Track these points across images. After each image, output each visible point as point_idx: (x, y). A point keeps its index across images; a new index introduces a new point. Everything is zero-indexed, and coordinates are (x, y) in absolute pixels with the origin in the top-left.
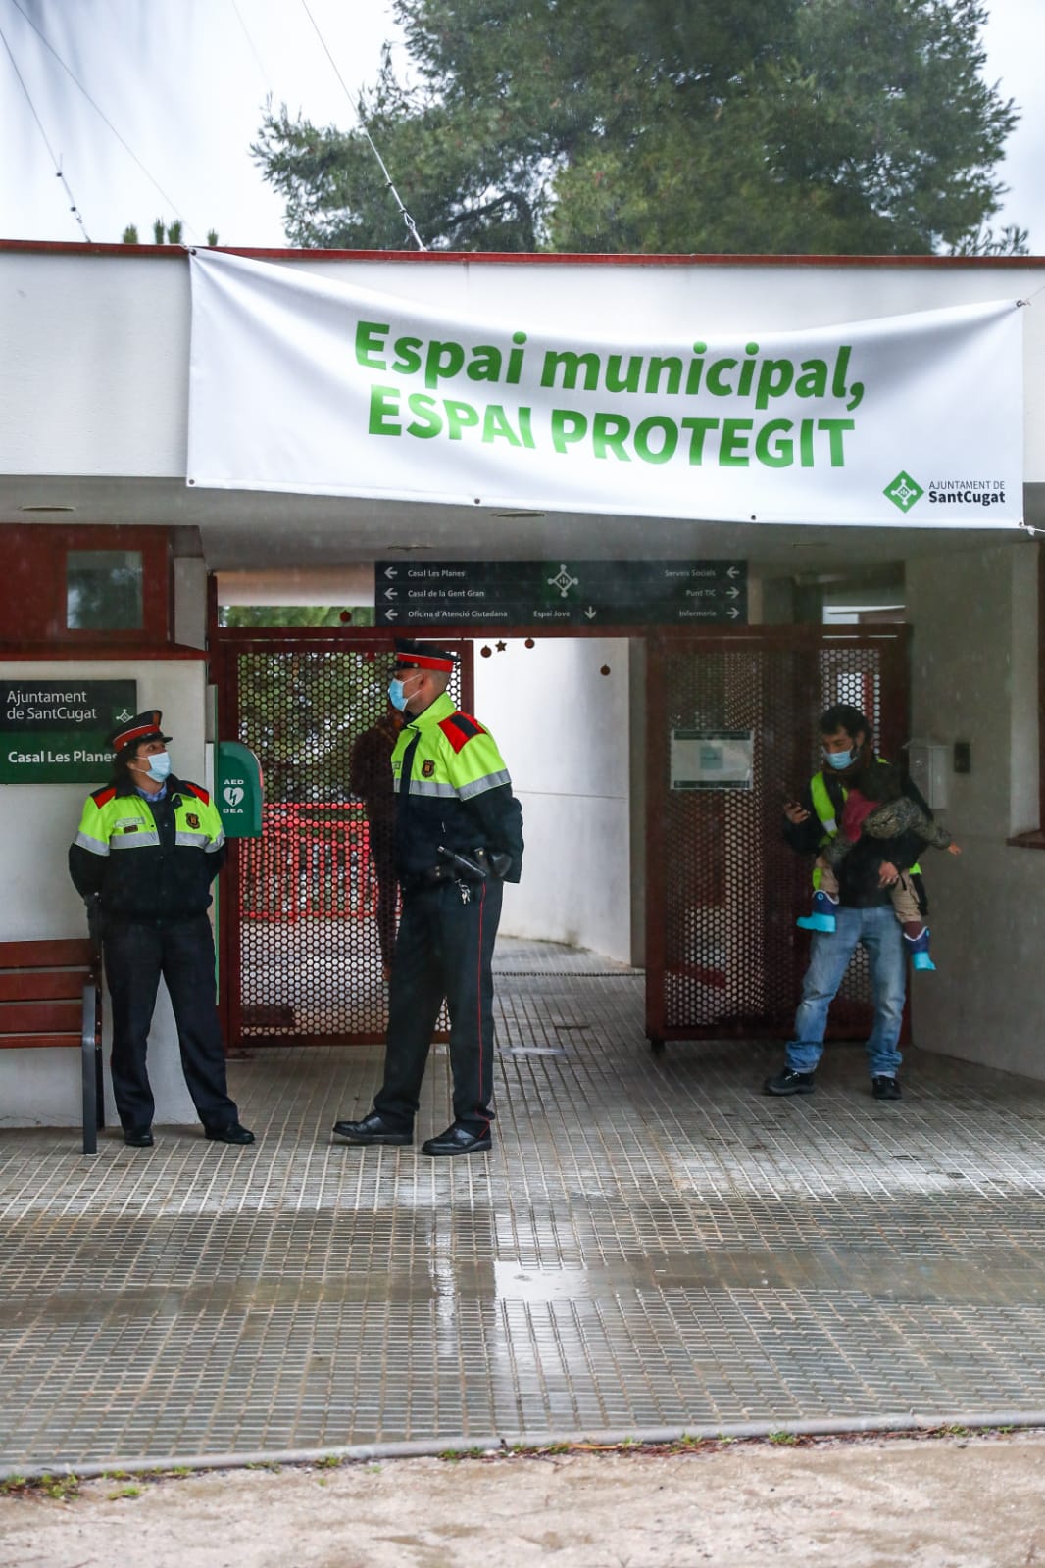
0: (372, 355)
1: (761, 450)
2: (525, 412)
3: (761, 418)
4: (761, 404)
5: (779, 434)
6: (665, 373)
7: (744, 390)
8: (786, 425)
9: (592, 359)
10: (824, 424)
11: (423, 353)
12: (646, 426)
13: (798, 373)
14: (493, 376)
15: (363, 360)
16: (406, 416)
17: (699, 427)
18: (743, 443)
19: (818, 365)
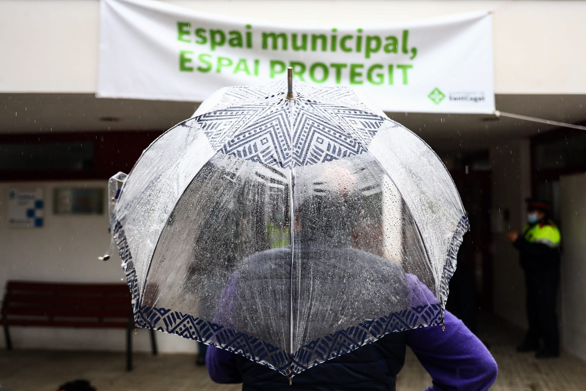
0: (185, 37)
1: (369, 77)
2: (257, 62)
3: (368, 63)
4: (367, 56)
5: (377, 71)
6: (319, 42)
7: (359, 49)
8: (380, 66)
9: (283, 36)
10: (399, 66)
11: (207, 35)
12: (314, 67)
13: (384, 42)
14: (240, 45)
15: (180, 39)
16: (196, 63)
17: (338, 68)
18: (360, 75)
19: (393, 39)
